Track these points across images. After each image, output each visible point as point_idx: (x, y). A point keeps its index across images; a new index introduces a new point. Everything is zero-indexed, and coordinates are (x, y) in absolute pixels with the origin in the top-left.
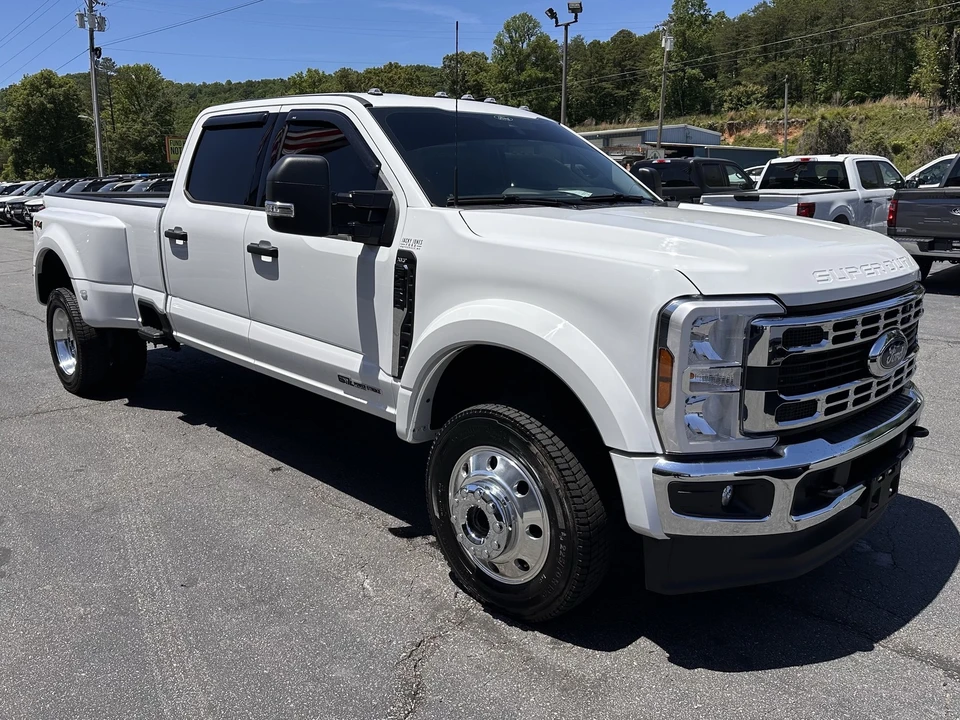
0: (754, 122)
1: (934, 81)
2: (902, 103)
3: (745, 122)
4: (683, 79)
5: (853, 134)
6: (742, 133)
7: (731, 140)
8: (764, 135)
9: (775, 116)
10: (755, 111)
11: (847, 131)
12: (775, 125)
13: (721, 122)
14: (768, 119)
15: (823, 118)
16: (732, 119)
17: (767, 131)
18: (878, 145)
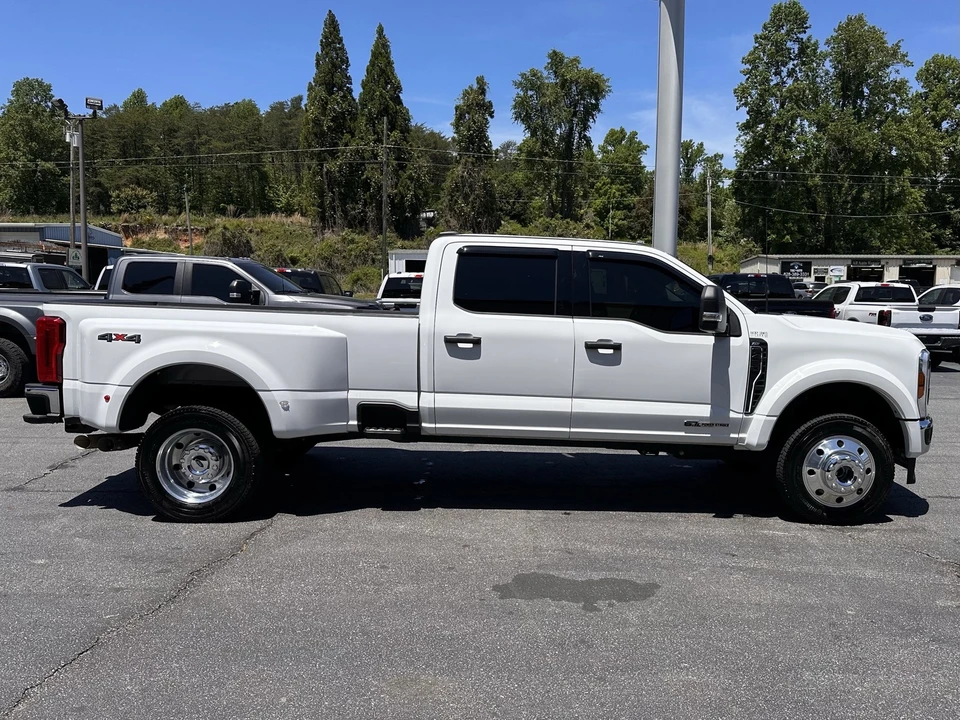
0: (151, 226)
1: (314, 205)
2: (290, 220)
3: (141, 225)
4: (35, 171)
5: (253, 243)
6: (140, 236)
7: (128, 243)
8: (165, 240)
9: (172, 222)
10: (150, 216)
11: (248, 242)
12: (174, 231)
13: (114, 223)
14: (165, 224)
15: (225, 228)
16: (126, 221)
17: (167, 236)
18: (278, 256)
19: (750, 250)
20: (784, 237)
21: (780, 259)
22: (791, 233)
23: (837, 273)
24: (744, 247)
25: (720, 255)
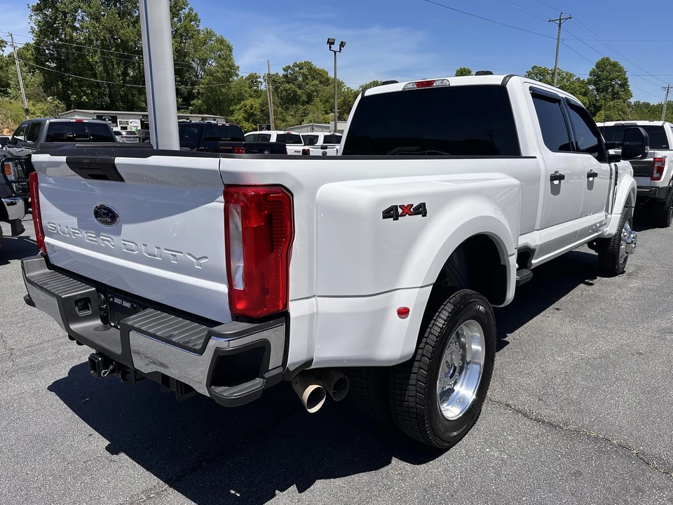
19: (57, 106)
20: (82, 97)
21: (95, 113)
22: (87, 95)
23: (135, 125)
24: (51, 103)
25: (32, 109)
